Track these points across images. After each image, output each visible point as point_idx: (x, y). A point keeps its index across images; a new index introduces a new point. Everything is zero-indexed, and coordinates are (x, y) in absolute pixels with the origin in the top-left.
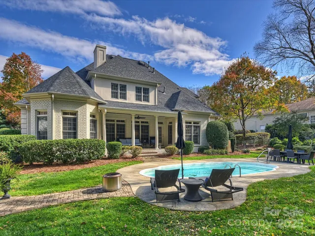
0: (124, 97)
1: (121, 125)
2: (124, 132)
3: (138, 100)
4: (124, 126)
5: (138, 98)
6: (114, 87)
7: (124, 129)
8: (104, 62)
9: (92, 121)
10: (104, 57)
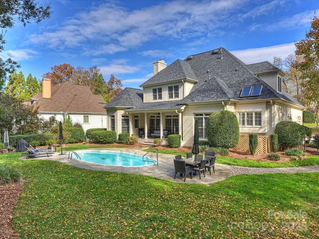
0: (160, 98)
1: (159, 120)
3: (171, 98)
8: (157, 73)
9: (125, 120)
10: (157, 70)
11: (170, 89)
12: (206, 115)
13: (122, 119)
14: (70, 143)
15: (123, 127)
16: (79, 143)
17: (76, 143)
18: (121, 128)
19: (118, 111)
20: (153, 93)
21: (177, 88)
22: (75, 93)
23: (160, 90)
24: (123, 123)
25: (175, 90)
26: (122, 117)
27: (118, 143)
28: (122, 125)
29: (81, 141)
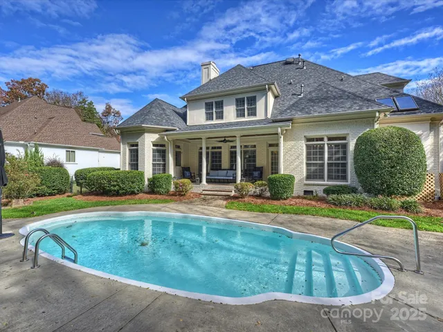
0: (220, 116)
1: (216, 153)
2: (220, 161)
3: (241, 116)
4: (220, 153)
5: (240, 113)
6: (209, 106)
7: (220, 157)
8: (208, 80)
9: (158, 151)
10: (208, 75)
11: (240, 102)
12: (329, 139)
13: (153, 150)
14: (38, 195)
15: (154, 165)
16: (58, 196)
17: (51, 194)
18: (151, 165)
19: (146, 135)
20: (206, 109)
21: (252, 101)
22: (49, 115)
23: (220, 105)
24: (154, 156)
25: (248, 104)
26: (154, 145)
27: (146, 193)
28: (154, 160)
29: (61, 192)
